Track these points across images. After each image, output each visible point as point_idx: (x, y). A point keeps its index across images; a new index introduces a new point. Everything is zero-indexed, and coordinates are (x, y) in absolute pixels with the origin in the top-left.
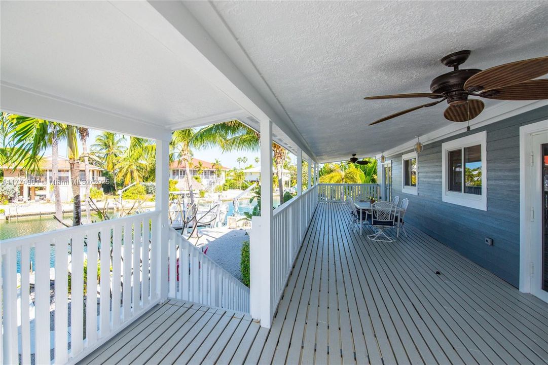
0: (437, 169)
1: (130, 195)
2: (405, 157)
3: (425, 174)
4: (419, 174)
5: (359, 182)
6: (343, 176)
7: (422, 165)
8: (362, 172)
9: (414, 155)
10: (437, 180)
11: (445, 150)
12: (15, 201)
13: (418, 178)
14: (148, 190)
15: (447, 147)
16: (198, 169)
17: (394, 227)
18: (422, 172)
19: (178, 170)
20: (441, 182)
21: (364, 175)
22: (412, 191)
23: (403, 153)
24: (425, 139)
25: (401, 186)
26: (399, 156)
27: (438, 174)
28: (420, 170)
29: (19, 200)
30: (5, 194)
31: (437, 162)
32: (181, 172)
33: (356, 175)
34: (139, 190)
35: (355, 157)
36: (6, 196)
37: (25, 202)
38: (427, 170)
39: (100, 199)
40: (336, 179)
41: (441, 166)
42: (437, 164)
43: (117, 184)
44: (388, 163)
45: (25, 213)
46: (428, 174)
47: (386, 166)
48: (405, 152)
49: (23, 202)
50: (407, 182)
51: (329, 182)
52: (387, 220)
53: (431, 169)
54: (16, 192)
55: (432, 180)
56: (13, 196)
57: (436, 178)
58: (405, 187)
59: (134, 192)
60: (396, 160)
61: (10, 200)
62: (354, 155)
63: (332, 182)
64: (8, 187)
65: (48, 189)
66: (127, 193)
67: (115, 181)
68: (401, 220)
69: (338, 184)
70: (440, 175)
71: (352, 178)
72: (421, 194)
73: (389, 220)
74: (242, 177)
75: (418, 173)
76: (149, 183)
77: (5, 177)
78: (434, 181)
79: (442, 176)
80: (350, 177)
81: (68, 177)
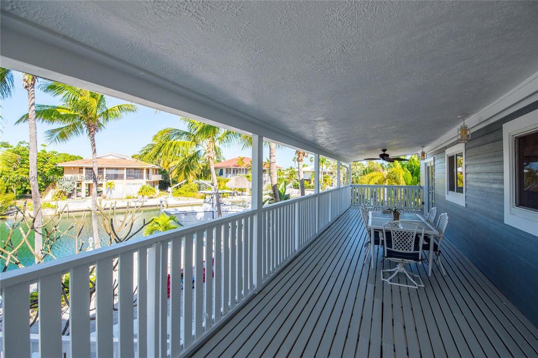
0: (494, 168)
1: (182, 192)
2: (449, 152)
3: (475, 176)
4: (467, 176)
5: (403, 183)
6: (385, 176)
7: (472, 162)
8: (409, 172)
9: (460, 148)
10: (495, 186)
11: (509, 134)
12: (73, 197)
13: (466, 181)
14: (200, 187)
15: (512, 130)
16: (250, 168)
17: (420, 263)
18: (471, 173)
19: (231, 169)
20: (502, 190)
21: (411, 175)
22: (458, 199)
23: (446, 148)
24: (473, 122)
25: (445, 190)
26: (442, 151)
27: (496, 177)
28: (468, 170)
29: (77, 196)
30: (64, 190)
31: (495, 156)
32: (234, 171)
33: (399, 175)
34: (191, 187)
35: (386, 153)
36: (65, 193)
37: (82, 198)
38: (477, 169)
39: (152, 196)
40: (376, 180)
41: (502, 162)
42: (495, 160)
43: (172, 182)
44: (429, 160)
45: (76, 209)
46: (480, 176)
47: (429, 165)
48: (449, 145)
49: (81, 198)
50: (452, 187)
51: (369, 182)
52: (408, 252)
53: (484, 169)
54: (74, 189)
55: (485, 185)
56: (71, 192)
57: (492, 183)
58: (450, 192)
59: (187, 189)
60: (439, 156)
61: (70, 196)
62: (384, 150)
63: (372, 183)
64: (66, 184)
65: (104, 185)
66: (180, 190)
67: (171, 179)
68: (436, 247)
69: (379, 185)
70: (500, 177)
71: (395, 178)
72: (471, 205)
73: (412, 251)
74: (294, 175)
75: (466, 174)
76: (201, 181)
77: (66, 174)
78: (491, 188)
79: (503, 180)
80: (393, 177)
81: (123, 175)
